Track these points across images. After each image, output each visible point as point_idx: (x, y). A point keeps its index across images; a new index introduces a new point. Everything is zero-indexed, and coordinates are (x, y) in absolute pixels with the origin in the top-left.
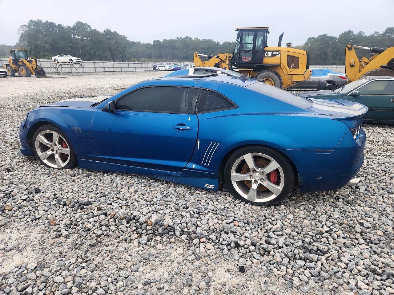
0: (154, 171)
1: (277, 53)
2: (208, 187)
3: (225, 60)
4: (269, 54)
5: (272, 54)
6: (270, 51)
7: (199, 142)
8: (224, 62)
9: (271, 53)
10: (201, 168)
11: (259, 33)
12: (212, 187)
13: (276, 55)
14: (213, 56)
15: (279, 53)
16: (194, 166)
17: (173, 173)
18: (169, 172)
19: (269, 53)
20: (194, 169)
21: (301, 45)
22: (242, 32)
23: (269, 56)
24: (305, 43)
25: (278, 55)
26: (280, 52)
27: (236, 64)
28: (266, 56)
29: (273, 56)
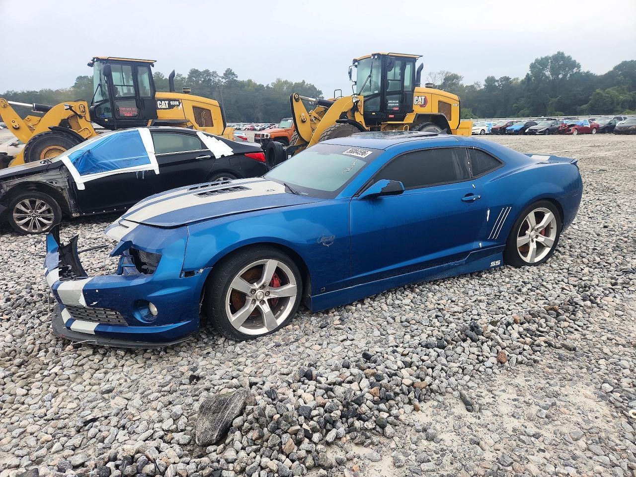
0: (435, 269)
1: (177, 103)
2: (494, 264)
3: (83, 114)
4: (164, 105)
5: (169, 104)
6: (165, 100)
7: (489, 212)
8: (81, 117)
9: (167, 102)
10: (488, 244)
11: (140, 69)
12: (498, 263)
13: (175, 105)
14: (51, 108)
15: (180, 103)
16: (480, 244)
17: (457, 263)
18: (452, 264)
19: (163, 102)
20: (483, 248)
21: (68, 88)
22: (107, 65)
23: (164, 107)
24: (73, 85)
25: (179, 106)
26: (180, 101)
27: (106, 120)
28: (159, 107)
29: (171, 107)
